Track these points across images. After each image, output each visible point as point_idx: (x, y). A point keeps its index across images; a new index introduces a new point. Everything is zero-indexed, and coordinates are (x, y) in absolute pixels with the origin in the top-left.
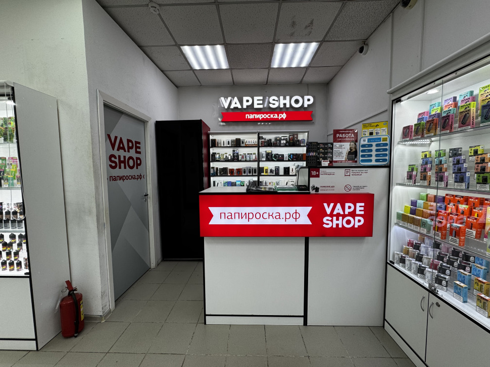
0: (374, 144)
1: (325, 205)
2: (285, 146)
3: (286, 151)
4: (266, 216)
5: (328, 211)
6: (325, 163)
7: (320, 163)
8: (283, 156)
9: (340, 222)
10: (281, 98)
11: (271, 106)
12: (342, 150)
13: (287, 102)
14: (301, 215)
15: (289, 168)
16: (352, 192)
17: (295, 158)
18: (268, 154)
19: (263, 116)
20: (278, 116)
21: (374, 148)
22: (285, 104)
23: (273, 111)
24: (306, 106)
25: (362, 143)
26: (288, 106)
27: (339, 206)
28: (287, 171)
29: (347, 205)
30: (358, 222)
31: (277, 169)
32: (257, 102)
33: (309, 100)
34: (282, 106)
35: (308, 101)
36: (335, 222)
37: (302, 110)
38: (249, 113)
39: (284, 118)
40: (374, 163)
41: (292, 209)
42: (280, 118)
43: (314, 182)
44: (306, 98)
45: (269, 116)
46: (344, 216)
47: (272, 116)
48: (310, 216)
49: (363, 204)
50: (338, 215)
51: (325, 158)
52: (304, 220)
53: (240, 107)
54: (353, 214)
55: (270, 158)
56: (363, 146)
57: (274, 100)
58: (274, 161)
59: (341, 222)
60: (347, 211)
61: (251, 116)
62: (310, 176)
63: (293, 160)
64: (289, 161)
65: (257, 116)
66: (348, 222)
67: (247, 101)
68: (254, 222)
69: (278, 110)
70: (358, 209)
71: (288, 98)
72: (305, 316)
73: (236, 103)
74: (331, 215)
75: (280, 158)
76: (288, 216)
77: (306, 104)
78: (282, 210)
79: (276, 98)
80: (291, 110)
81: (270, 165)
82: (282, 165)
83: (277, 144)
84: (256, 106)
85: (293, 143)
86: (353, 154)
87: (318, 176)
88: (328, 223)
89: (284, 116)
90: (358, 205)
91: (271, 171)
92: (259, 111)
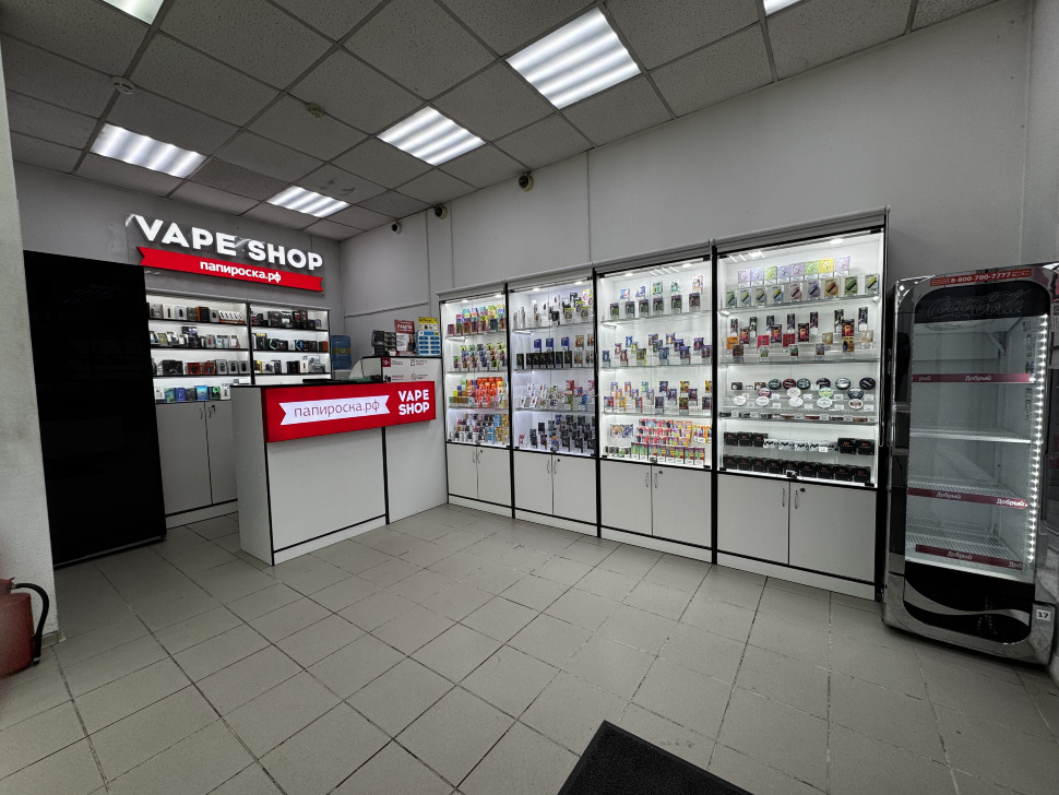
0: (429, 337)
1: (400, 393)
3: (291, 336)
4: (347, 408)
5: (403, 399)
6: (393, 353)
7: (387, 353)
8: (286, 343)
9: (412, 409)
11: (252, 255)
14: (377, 405)
15: (297, 363)
16: (418, 380)
17: (307, 347)
18: (259, 339)
19: (238, 271)
20: (267, 276)
21: (429, 341)
22: (277, 259)
23: (254, 265)
24: (311, 268)
25: (420, 335)
27: (410, 393)
28: (294, 368)
29: (417, 391)
30: (425, 407)
31: (278, 364)
32: (225, 243)
35: (314, 261)
36: (409, 409)
37: (305, 273)
38: (208, 261)
39: (278, 280)
40: (430, 354)
41: (371, 399)
42: (270, 279)
45: (249, 273)
46: (415, 402)
47: (254, 274)
48: (387, 405)
49: (427, 391)
50: (410, 402)
51: (390, 348)
52: (384, 410)
53: (185, 244)
54: (421, 400)
55: (265, 345)
56: (421, 338)
58: (272, 350)
60: (417, 397)
61: (214, 268)
62: (383, 365)
63: (302, 351)
64: (297, 351)
65: (225, 269)
66: (418, 408)
67: (200, 238)
68: (334, 416)
69: (266, 266)
70: (425, 395)
71: (281, 249)
72: (387, 515)
74: (405, 403)
75: (282, 347)
76: (368, 406)
77: (312, 266)
78: (362, 401)
80: (288, 270)
81: (264, 358)
82: (285, 358)
83: (275, 322)
84: (221, 250)
85: (300, 323)
86: (412, 346)
87: (389, 365)
88: (404, 410)
89: (277, 277)
90: (425, 391)
91: (268, 367)
92: (225, 260)
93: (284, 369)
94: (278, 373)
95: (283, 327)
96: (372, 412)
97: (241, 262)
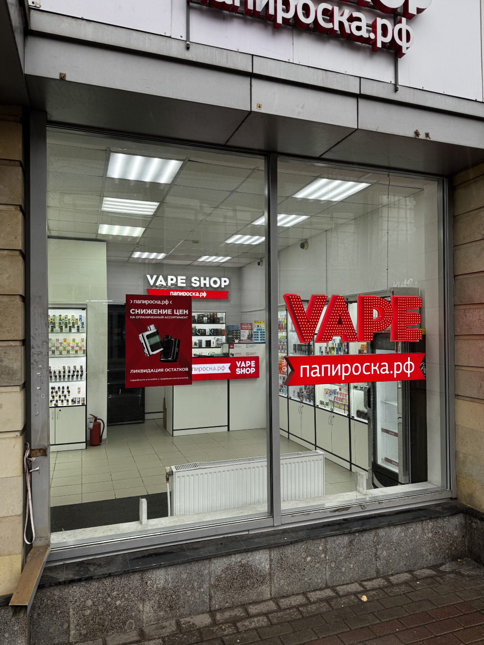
0: (259, 331)
1: (237, 362)
2: (208, 323)
3: (208, 327)
4: (208, 369)
5: (238, 365)
6: (237, 341)
7: (234, 341)
8: (205, 330)
10: (202, 278)
11: (193, 285)
12: (245, 334)
13: (207, 282)
14: (225, 368)
15: (210, 341)
16: (250, 356)
17: (215, 332)
19: (186, 294)
20: (199, 294)
21: (259, 334)
22: (205, 284)
23: (194, 290)
24: (223, 286)
25: (254, 331)
26: (208, 285)
27: (243, 362)
28: (208, 344)
29: (247, 362)
30: (252, 371)
32: (181, 281)
33: (225, 281)
34: (202, 285)
36: (242, 371)
37: (220, 290)
38: (174, 291)
39: (205, 296)
40: (259, 341)
41: (221, 365)
42: (201, 296)
43: (231, 351)
44: (223, 279)
45: (192, 294)
47: (194, 294)
48: (230, 368)
49: (254, 362)
50: (243, 367)
51: (237, 338)
52: (228, 371)
53: (165, 284)
54: (250, 367)
55: (194, 332)
57: (195, 280)
58: (198, 335)
59: (244, 371)
60: (247, 365)
61: (176, 294)
62: (229, 348)
63: (214, 335)
64: (210, 335)
65: (180, 294)
66: (248, 371)
67: (171, 280)
69: (199, 290)
70: (252, 364)
71: (207, 279)
72: (228, 426)
73: (161, 281)
74: (240, 367)
75: (203, 333)
76: (219, 368)
77: (223, 285)
78: (216, 365)
79: (198, 279)
80: (211, 290)
82: (204, 339)
83: (200, 321)
84: (179, 285)
85: (213, 320)
86: (250, 337)
87: (233, 348)
88: (239, 371)
89: (204, 294)
90: (252, 362)
91: (195, 344)
92: (182, 289)
93: (204, 345)
94: (200, 347)
95: (202, 322)
96: (221, 372)
97: (189, 289)
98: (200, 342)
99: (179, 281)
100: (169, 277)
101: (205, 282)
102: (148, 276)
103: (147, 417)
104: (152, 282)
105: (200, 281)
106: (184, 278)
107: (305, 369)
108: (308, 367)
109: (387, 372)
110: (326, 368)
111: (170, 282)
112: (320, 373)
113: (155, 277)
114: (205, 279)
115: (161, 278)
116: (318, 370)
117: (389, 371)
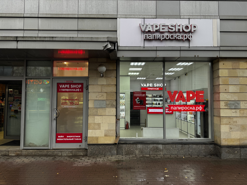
1: (166, 109)
2: (159, 97)
3: (159, 99)
4: (157, 111)
12: (169, 101)
17: (161, 100)
18: (154, 99)
23: (155, 87)
28: (159, 104)
32: (151, 85)
34: (157, 86)
38: (149, 88)
42: (157, 89)
47: (155, 89)
48: (163, 111)
53: (146, 86)
57: (155, 85)
64: (160, 101)
65: (151, 89)
75: (157, 100)
80: (160, 87)
81: (155, 102)
83: (156, 97)
84: (150, 86)
91: (155, 104)
92: (151, 87)
93: (158, 104)
94: (157, 105)
95: (157, 97)
96: (161, 111)
97: (154, 87)
98: (157, 103)
99: (150, 85)
100: (147, 84)
101: (158, 85)
102: (141, 84)
103: (141, 124)
104: (142, 86)
105: (157, 85)
106: (152, 84)
107: (172, 108)
108: (173, 107)
109: (194, 109)
110: (178, 108)
111: (147, 86)
112: (176, 109)
113: (143, 84)
114: (158, 84)
115: (145, 84)
116: (175, 108)
117: (195, 109)
